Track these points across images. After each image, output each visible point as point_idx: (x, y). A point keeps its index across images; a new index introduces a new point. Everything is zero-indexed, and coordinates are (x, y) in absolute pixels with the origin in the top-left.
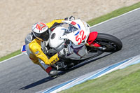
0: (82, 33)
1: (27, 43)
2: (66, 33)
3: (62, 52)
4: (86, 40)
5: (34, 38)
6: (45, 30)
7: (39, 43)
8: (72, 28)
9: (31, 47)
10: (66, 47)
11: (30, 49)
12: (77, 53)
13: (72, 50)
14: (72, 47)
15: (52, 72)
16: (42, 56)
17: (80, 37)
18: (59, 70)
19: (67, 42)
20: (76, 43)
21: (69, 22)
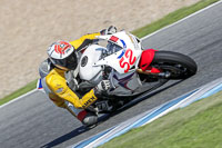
0: (129, 54)
1: (43, 75)
2: (104, 54)
3: (100, 86)
4: (136, 65)
7: (62, 74)
8: (113, 46)
10: (105, 77)
12: (124, 86)
13: (117, 82)
14: (115, 76)
15: (87, 120)
19: (107, 70)
20: (121, 70)
21: (107, 37)
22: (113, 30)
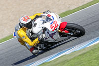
0: (55, 23)
2: (44, 22)
3: (41, 36)
4: (58, 28)
5: (21, 27)
6: (29, 21)
8: (48, 19)
9: (19, 33)
10: (44, 33)
11: (19, 35)
12: (52, 37)
13: (49, 35)
14: (48, 33)
15: (34, 51)
16: (28, 40)
17: (54, 25)
18: (40, 50)
19: (45, 29)
20: (51, 30)
21: (46, 15)
22: (49, 12)
